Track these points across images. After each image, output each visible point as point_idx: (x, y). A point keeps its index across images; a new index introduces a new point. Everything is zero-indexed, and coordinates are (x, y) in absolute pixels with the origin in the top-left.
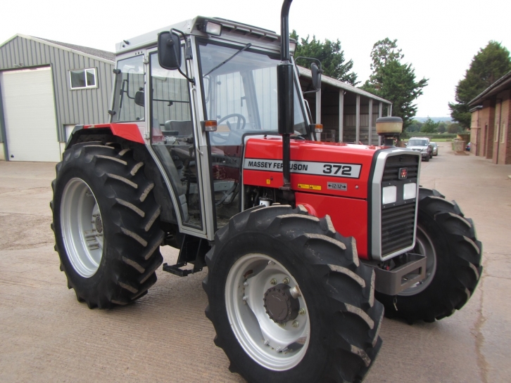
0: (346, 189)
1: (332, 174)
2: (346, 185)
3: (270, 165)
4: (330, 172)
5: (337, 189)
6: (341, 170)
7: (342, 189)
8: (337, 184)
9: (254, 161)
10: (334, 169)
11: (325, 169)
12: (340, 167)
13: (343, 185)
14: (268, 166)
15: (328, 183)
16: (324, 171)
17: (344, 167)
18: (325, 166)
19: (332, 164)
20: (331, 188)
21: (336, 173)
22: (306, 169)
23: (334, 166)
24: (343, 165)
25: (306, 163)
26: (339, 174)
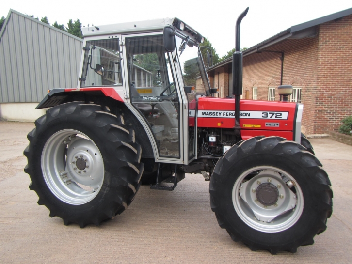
0: (278, 126)
1: (269, 118)
2: (279, 124)
3: (220, 114)
4: (267, 117)
5: (272, 126)
6: (275, 115)
7: (276, 126)
8: (272, 123)
9: (206, 112)
10: (270, 115)
11: (263, 115)
12: (274, 114)
13: (277, 123)
14: (219, 114)
15: (266, 123)
16: (263, 116)
17: (276, 114)
18: (263, 113)
19: (268, 112)
20: (268, 126)
21: (271, 117)
22: (249, 116)
23: (270, 113)
24: (275, 113)
25: (248, 112)
26: (274, 117)
